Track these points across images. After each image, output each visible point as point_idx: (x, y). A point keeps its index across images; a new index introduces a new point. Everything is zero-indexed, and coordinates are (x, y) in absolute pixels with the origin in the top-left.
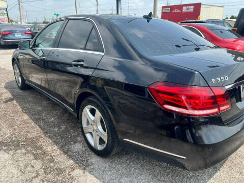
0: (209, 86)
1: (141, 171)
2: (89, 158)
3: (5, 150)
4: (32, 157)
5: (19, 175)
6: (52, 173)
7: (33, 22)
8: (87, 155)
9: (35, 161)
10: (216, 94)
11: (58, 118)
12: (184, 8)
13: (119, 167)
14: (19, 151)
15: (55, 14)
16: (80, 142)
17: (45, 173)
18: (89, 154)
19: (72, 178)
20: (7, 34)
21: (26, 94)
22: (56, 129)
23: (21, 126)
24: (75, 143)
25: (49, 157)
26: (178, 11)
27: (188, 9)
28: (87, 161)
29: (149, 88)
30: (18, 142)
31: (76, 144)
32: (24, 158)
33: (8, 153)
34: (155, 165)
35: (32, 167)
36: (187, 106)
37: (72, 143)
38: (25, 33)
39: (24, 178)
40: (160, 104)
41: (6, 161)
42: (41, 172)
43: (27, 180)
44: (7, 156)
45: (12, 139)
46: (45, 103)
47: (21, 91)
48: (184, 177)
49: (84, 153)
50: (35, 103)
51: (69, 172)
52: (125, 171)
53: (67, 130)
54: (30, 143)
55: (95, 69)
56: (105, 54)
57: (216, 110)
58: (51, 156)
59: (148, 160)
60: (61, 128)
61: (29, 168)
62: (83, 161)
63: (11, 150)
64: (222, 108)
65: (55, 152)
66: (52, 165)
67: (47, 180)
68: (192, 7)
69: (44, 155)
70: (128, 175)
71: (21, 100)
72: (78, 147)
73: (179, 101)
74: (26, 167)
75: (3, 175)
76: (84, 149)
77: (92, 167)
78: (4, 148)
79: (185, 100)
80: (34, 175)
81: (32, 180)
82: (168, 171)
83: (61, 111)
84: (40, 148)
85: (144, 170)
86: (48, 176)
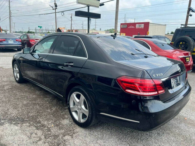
0: (152, 79)
1: (110, 136)
2: (75, 129)
3: (14, 124)
4: (35, 128)
5: (27, 139)
6: (50, 138)
7: (19, 31)
8: (73, 127)
9: (37, 130)
10: (156, 83)
11: (49, 103)
12: (137, 25)
13: (96, 133)
14: (24, 125)
15: (39, 27)
16: (67, 119)
17: (45, 137)
18: (74, 126)
19: (65, 141)
20: (2, 41)
21: (22, 86)
22: (49, 110)
23: (23, 108)
24: (63, 119)
25: (46, 128)
26: (133, 27)
27: (140, 26)
28: (73, 130)
29: (117, 80)
30: (22, 119)
31: (65, 120)
32: (29, 129)
33: (17, 126)
34: (119, 132)
35: (36, 134)
36: (140, 90)
37: (62, 119)
38: (17, 41)
39: (31, 141)
40: (123, 89)
41: (17, 131)
42: (43, 137)
43: (33, 142)
44: (16, 128)
45: (18, 117)
46: (38, 92)
47: (18, 84)
48: (139, 139)
49: (71, 125)
50: (30, 93)
51: (62, 137)
52: (100, 136)
53: (56, 111)
54: (32, 119)
55: (82, 68)
56: (88, 59)
57: (156, 93)
58: (48, 127)
59: (115, 130)
60: (52, 110)
61: (34, 135)
62: (71, 130)
63: (19, 124)
64: (160, 92)
65: (50, 125)
66: (50, 133)
67: (47, 142)
68: (143, 25)
69: (43, 127)
70: (102, 139)
71: (19, 90)
72: (66, 122)
73: (135, 87)
74: (31, 134)
75: (16, 139)
76: (70, 123)
77: (77, 134)
78: (14, 123)
79: (138, 86)
80: (38, 139)
81: (37, 142)
82: (128, 136)
83: (51, 98)
84: (39, 122)
85: (112, 135)
86: (48, 140)
